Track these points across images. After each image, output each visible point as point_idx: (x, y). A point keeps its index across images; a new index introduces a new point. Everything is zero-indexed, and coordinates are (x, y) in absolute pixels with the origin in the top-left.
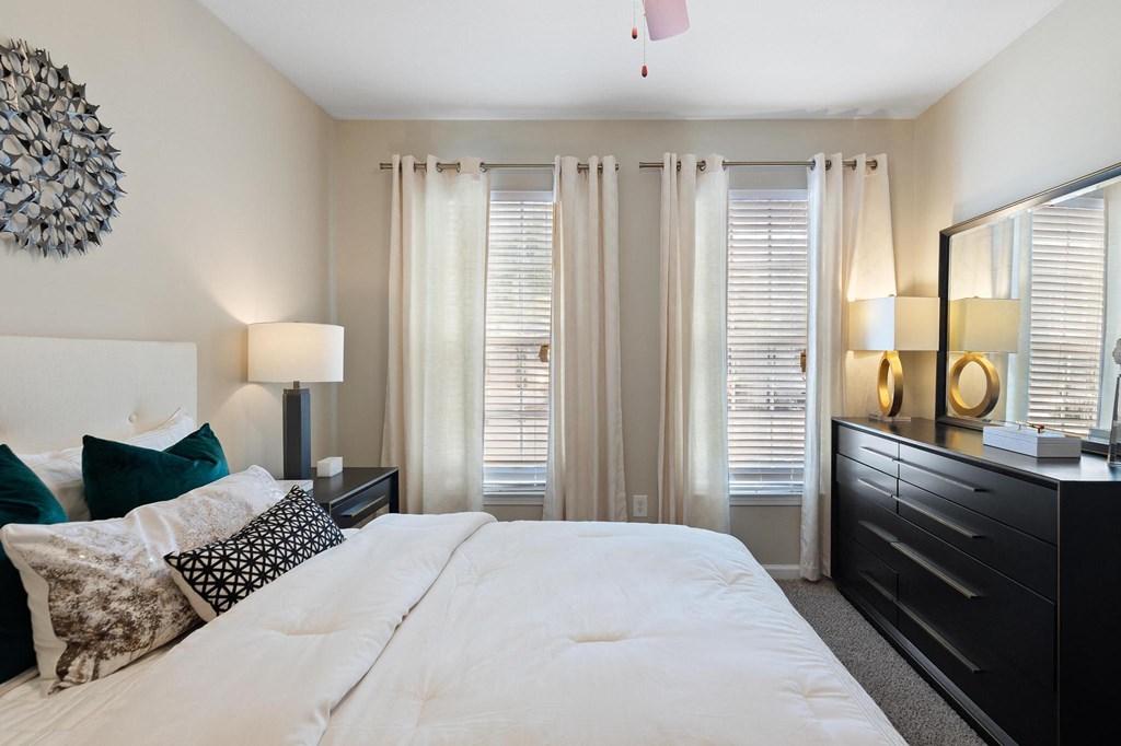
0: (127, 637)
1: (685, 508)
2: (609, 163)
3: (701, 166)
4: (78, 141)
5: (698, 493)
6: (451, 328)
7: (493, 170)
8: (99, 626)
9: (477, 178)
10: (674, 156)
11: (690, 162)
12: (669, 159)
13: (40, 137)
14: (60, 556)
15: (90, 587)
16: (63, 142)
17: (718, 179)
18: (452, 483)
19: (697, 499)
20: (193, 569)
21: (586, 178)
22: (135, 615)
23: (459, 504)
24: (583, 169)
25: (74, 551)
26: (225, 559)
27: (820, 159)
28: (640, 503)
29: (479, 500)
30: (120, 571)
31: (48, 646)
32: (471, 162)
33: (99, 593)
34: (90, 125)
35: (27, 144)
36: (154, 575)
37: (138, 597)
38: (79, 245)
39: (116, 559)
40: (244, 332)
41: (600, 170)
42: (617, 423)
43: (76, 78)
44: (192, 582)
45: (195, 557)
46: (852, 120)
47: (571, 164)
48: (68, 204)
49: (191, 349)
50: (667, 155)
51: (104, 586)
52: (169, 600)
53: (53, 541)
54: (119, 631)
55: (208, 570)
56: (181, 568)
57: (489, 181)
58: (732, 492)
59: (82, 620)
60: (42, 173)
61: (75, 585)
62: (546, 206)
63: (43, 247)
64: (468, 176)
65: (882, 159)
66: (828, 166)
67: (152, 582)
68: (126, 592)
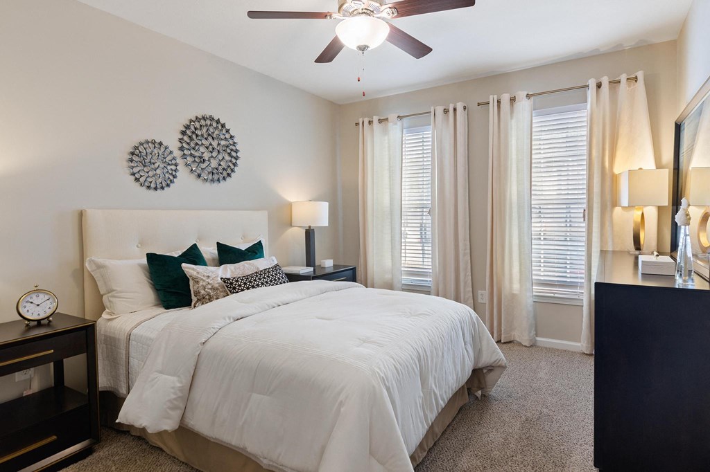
0: (209, 300)
1: (503, 299)
2: (460, 107)
3: (513, 100)
4: (223, 143)
5: (515, 292)
6: (386, 200)
7: (405, 119)
8: (203, 295)
9: (396, 124)
10: (496, 97)
11: (505, 98)
12: (492, 99)
13: (211, 144)
14: (194, 273)
15: (201, 284)
16: (219, 144)
17: (524, 105)
18: (388, 276)
19: (513, 296)
20: (227, 283)
21: (448, 116)
22: (212, 294)
23: (390, 286)
24: (446, 111)
25: (198, 273)
26: (237, 281)
27: (592, 83)
28: (482, 295)
29: (399, 285)
30: (209, 280)
31: (194, 299)
32: (393, 116)
33: (203, 285)
34: (228, 136)
35: (207, 148)
36: (219, 283)
37: (213, 289)
38: (224, 178)
39: (209, 277)
40: (290, 205)
41: (455, 110)
42: (465, 250)
43: (222, 121)
44: (227, 287)
45: (229, 279)
46: (624, 50)
47: (440, 110)
48: (220, 165)
49: (266, 213)
50: (491, 97)
51: (204, 284)
52: (222, 292)
53: (193, 269)
54: (207, 297)
55: (231, 284)
56: (225, 282)
57: (403, 124)
58: (534, 294)
59: (199, 293)
60: (212, 157)
61: (197, 282)
62: (428, 134)
63: (212, 181)
64: (391, 123)
65: (640, 75)
66: (599, 86)
67: (217, 285)
68: (210, 287)
